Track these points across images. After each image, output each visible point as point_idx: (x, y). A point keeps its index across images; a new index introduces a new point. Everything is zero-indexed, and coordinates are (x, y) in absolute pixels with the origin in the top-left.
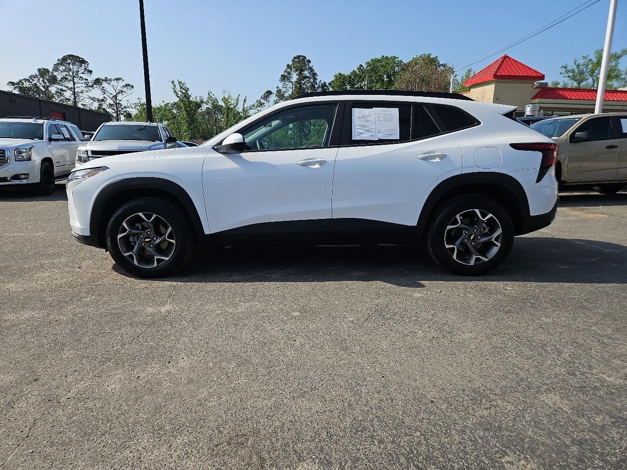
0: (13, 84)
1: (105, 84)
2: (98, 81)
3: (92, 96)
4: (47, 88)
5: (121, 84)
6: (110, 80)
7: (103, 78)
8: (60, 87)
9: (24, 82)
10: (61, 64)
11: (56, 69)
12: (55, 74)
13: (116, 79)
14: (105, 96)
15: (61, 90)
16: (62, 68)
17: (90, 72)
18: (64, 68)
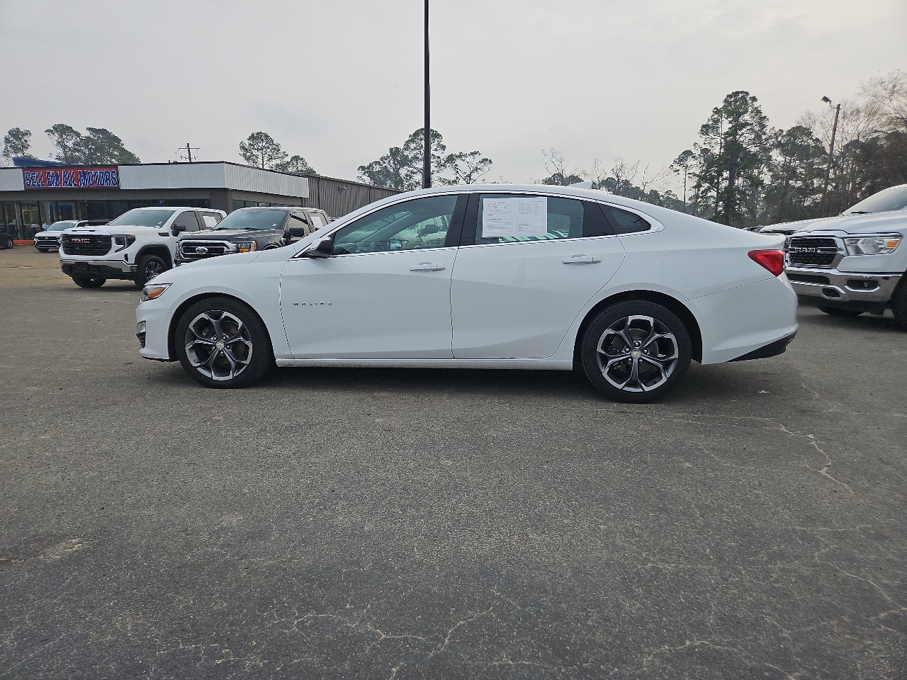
0: (363, 168)
1: (458, 162)
2: (451, 159)
3: (443, 177)
4: (397, 171)
5: (478, 158)
6: (465, 156)
7: (458, 154)
8: (411, 169)
9: (374, 165)
10: (412, 141)
11: (407, 147)
12: (406, 153)
13: (472, 154)
14: (458, 176)
15: (412, 172)
16: (412, 146)
17: (443, 147)
18: (414, 145)
